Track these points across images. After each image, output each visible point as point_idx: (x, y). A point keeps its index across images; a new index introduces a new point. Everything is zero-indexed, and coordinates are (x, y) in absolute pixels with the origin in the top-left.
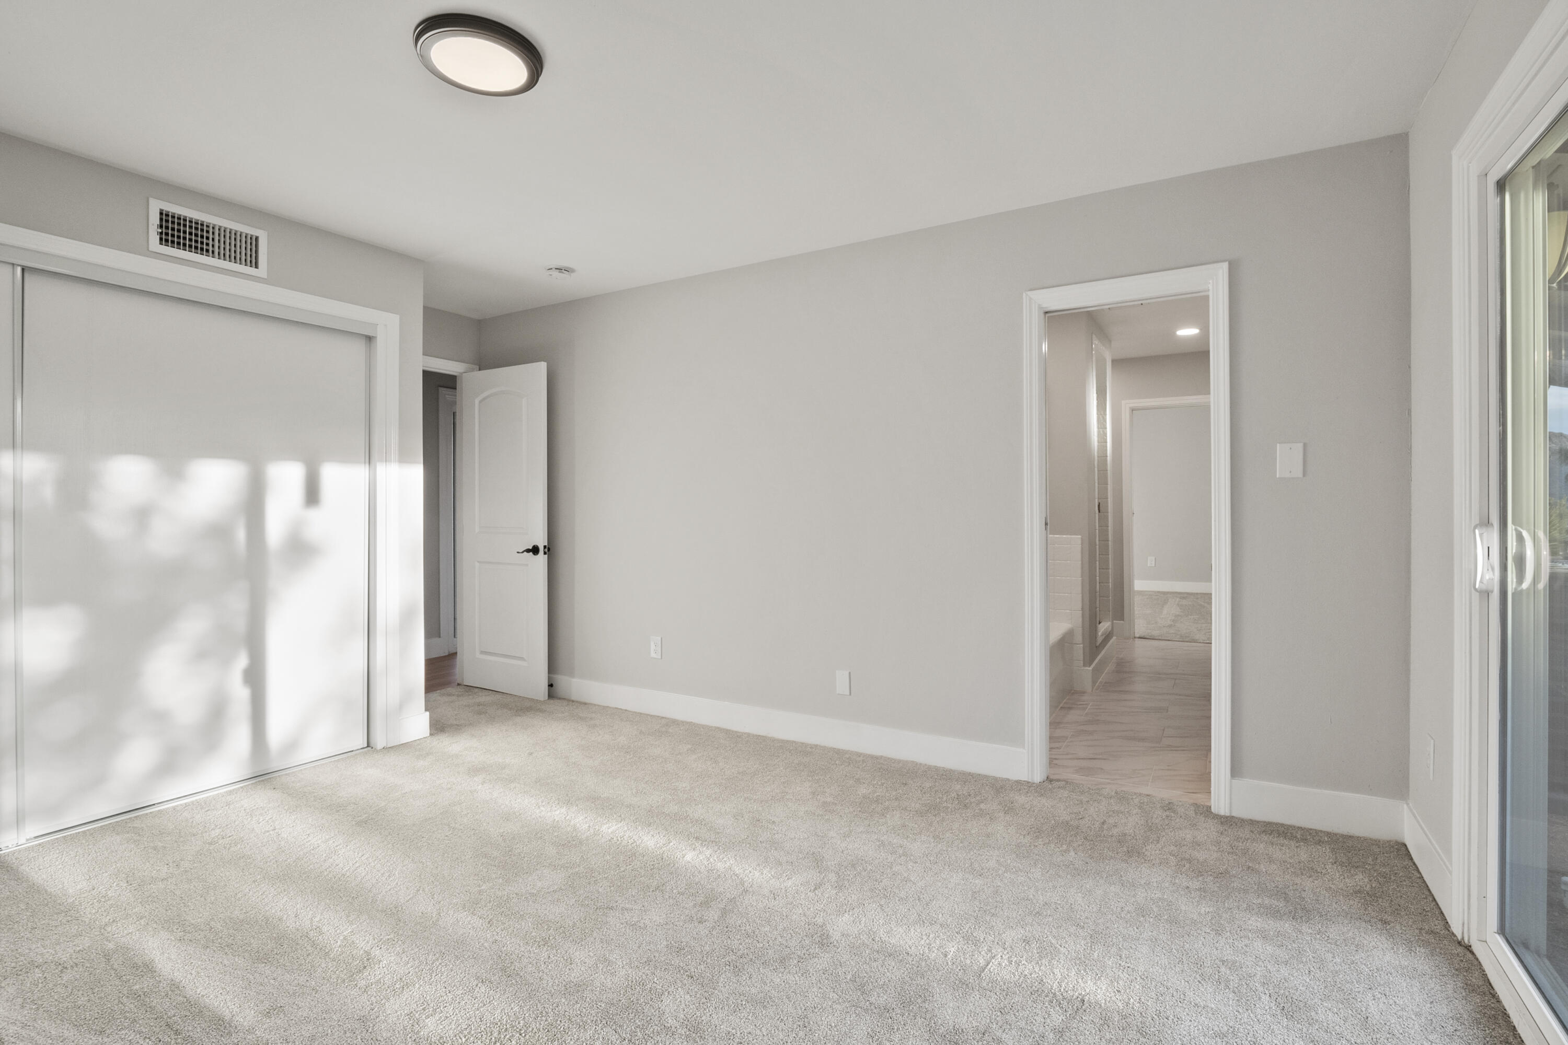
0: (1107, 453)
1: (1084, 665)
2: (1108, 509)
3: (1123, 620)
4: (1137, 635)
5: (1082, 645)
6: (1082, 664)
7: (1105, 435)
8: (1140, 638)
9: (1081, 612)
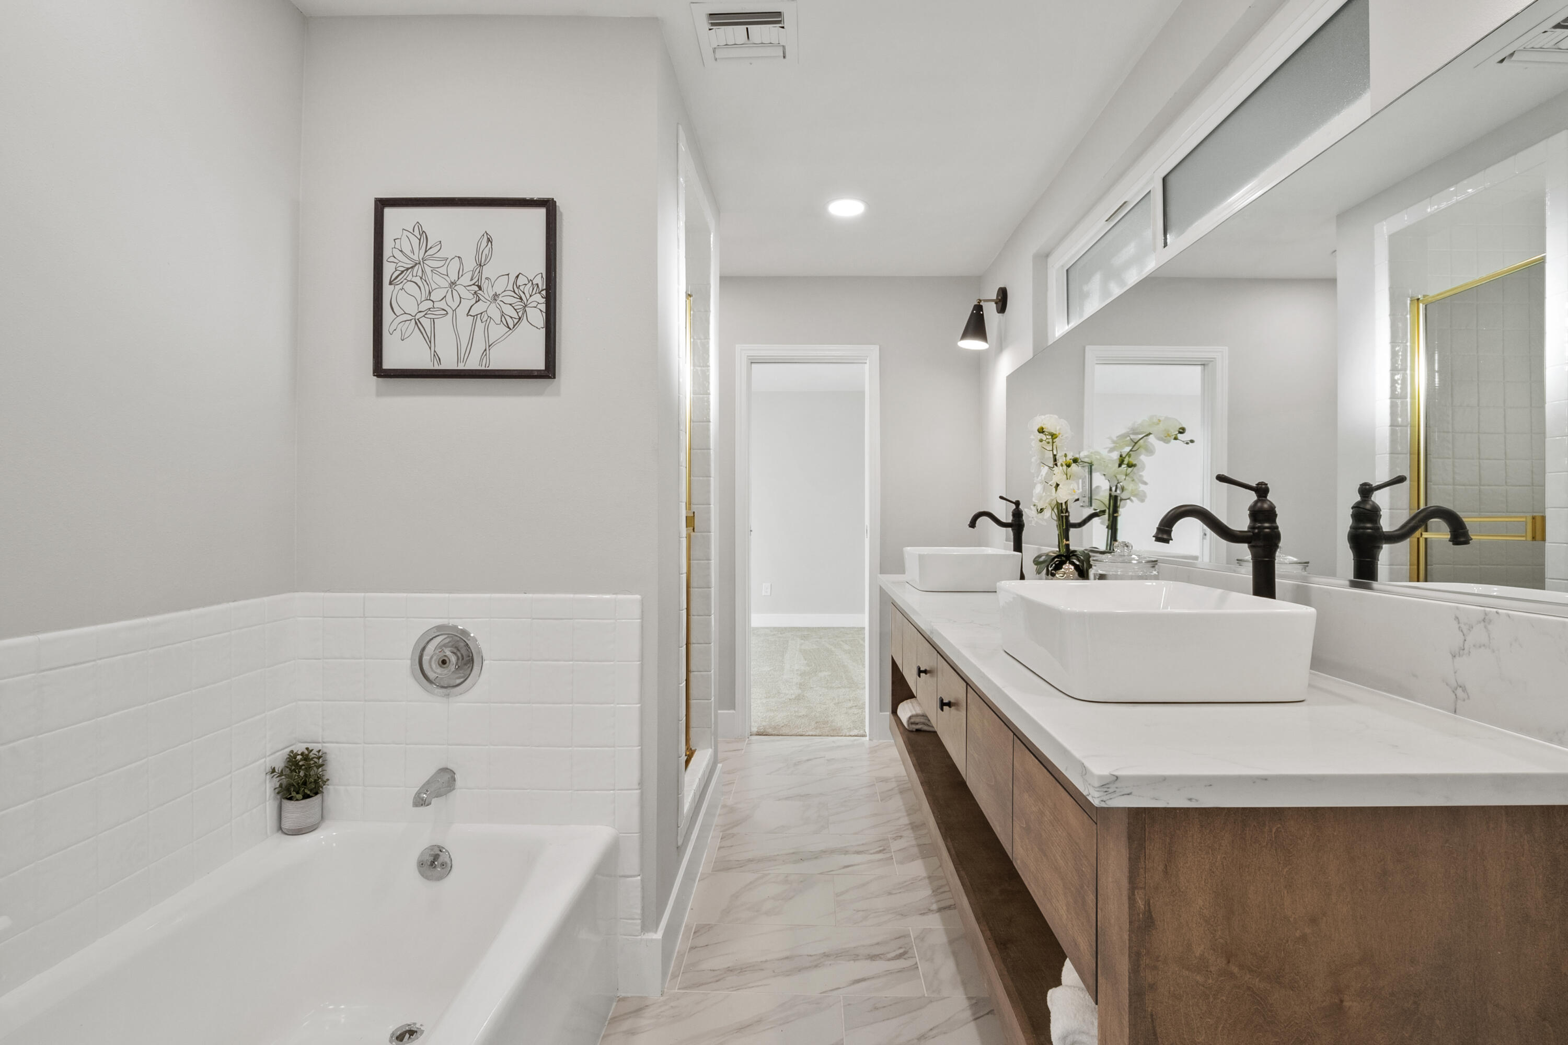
0: (708, 414)
1: (645, 928)
2: (709, 526)
3: (734, 709)
4: (754, 730)
5: (639, 878)
6: (639, 928)
7: (707, 378)
8: (759, 734)
9: (638, 791)
